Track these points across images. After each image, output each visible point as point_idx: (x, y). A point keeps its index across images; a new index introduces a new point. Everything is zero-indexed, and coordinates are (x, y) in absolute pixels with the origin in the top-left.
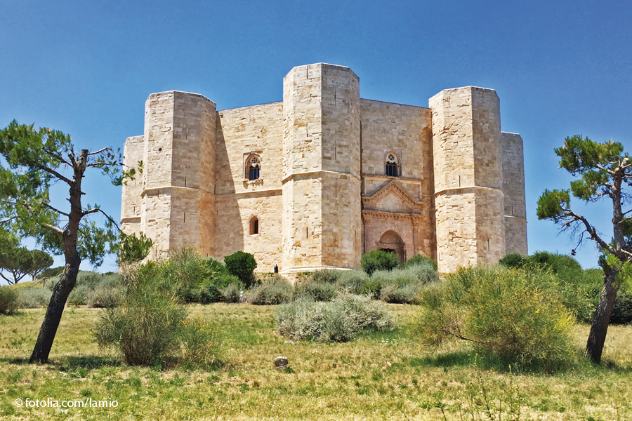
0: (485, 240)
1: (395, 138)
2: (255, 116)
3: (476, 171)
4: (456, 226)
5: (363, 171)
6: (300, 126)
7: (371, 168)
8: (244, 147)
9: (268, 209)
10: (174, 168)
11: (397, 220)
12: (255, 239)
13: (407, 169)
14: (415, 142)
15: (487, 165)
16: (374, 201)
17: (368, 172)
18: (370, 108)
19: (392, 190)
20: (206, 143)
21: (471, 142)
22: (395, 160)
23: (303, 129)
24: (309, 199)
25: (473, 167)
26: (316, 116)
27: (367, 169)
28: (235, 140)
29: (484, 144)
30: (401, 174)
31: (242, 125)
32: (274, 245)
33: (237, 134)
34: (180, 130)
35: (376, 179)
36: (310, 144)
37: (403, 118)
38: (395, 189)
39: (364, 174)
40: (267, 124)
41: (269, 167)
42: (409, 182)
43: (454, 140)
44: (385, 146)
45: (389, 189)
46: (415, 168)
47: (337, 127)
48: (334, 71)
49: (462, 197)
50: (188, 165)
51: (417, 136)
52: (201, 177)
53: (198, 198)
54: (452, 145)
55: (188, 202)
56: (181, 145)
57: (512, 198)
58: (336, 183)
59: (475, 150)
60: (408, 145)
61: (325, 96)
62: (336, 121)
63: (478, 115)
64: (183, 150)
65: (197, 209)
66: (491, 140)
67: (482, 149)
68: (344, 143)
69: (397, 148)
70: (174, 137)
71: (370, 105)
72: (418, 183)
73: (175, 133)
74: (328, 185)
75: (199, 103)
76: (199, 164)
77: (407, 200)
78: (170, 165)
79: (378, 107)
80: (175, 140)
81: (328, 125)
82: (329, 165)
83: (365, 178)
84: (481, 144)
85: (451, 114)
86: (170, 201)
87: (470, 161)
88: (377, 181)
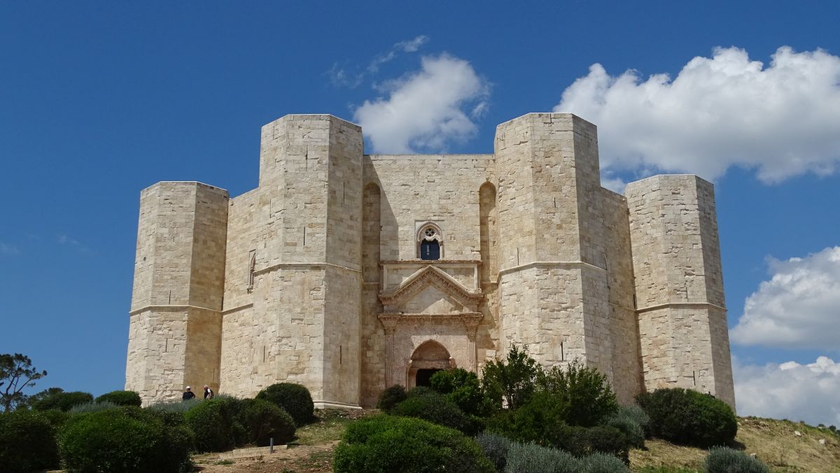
0: (555, 344)
1: (435, 206)
3: (540, 238)
4: (515, 326)
5: (382, 258)
6: (264, 204)
8: (249, 242)
10: (155, 280)
11: (441, 324)
13: (452, 247)
14: (468, 206)
15: (559, 227)
16: (400, 299)
17: (390, 258)
18: (393, 166)
19: (429, 282)
21: (530, 196)
22: (435, 236)
23: (266, 208)
24: (268, 306)
25: (534, 232)
26: (280, 188)
27: (388, 253)
28: (243, 235)
29: (555, 195)
30: (443, 256)
31: (250, 214)
34: (165, 231)
35: (402, 266)
36: (273, 227)
37: (448, 174)
38: (433, 279)
39: (383, 262)
42: (458, 266)
43: (511, 196)
44: (419, 218)
45: (426, 279)
46: (466, 245)
47: (308, 198)
48: (307, 122)
49: (521, 280)
50: (175, 274)
51: (471, 197)
52: (192, 290)
53: (186, 318)
54: (509, 202)
55: (172, 323)
56: (166, 250)
57: (686, 274)
58: (304, 279)
59: (536, 206)
60: (456, 211)
61: (292, 158)
62: (306, 191)
63: (542, 154)
64: (168, 256)
65: (185, 332)
66: (566, 189)
67: (550, 204)
68: (319, 221)
69: (436, 218)
70: (158, 240)
71: (395, 162)
72: (472, 266)
73: (159, 236)
74: (290, 283)
75: (194, 193)
76: (189, 273)
77: (454, 292)
78: (150, 278)
79: (406, 162)
80: (159, 244)
81: (293, 199)
82: (294, 253)
83: (385, 267)
84: (548, 197)
85: (507, 158)
86: (148, 326)
87: (529, 224)
88: (406, 269)
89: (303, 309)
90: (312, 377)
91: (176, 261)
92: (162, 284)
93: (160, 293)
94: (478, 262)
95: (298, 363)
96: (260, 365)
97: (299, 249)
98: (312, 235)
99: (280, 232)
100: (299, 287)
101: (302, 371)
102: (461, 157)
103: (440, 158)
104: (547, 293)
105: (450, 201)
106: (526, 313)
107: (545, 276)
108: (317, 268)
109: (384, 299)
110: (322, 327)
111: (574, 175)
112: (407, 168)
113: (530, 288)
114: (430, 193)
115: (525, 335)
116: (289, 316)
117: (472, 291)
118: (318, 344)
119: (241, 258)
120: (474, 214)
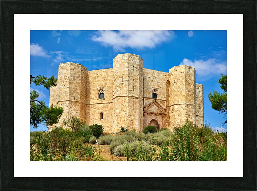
1: (156, 84)
2: (102, 74)
3: (186, 98)
5: (144, 96)
6: (120, 78)
7: (147, 95)
8: (98, 85)
9: (107, 110)
10: (70, 93)
12: (102, 121)
13: (160, 96)
14: (164, 86)
15: (190, 95)
16: (148, 108)
17: (146, 97)
18: (147, 72)
20: (83, 83)
22: (156, 92)
24: (123, 106)
25: (185, 96)
26: (126, 74)
27: (145, 95)
28: (94, 83)
29: (190, 87)
30: (158, 98)
31: (97, 77)
32: (109, 124)
33: (95, 80)
34: (73, 78)
36: (124, 85)
37: (159, 76)
38: (156, 103)
39: (144, 98)
40: (107, 77)
41: (108, 93)
42: (161, 101)
43: (178, 85)
44: (153, 87)
45: (154, 103)
46: (163, 96)
47: (134, 78)
48: (133, 57)
49: (181, 107)
50: (76, 92)
51: (165, 83)
52: (81, 97)
53: (79, 105)
54: (178, 87)
55: (75, 106)
56: (73, 84)
57: (199, 108)
58: (133, 100)
59: (186, 89)
60: (161, 87)
61: (130, 66)
62: (134, 76)
63: (188, 76)
64: (73, 86)
65: (79, 109)
66: (192, 86)
67: (189, 89)
68: (137, 85)
69: (157, 88)
70: (70, 80)
71: (147, 71)
72: (165, 101)
73: (71, 79)
74: (130, 101)
75: (80, 67)
76: (80, 92)
77: (160, 108)
78: (68, 92)
79: (150, 71)
80: (71, 82)
81: (130, 78)
82: (131, 93)
83: (145, 99)
84: (188, 87)
85: (177, 75)
86: (68, 106)
87: (184, 93)
88: (149, 100)
89: (133, 108)
90: (136, 126)
91: (76, 88)
92: (72, 94)
93: (71, 97)
94: (166, 101)
95: (133, 123)
96: (120, 122)
97: (132, 92)
98: (135, 89)
99: (127, 87)
100: (132, 102)
101: (134, 125)
102: (162, 72)
103: (158, 71)
104: (187, 111)
105: (160, 84)
106: (182, 115)
107: (187, 107)
108: (137, 98)
109: (144, 107)
110: (138, 114)
111: (194, 83)
112: (150, 73)
113: (183, 109)
114: (155, 81)
115: (181, 121)
116: (130, 110)
117: (164, 108)
118: (137, 118)
119: (94, 89)
120: (165, 88)
